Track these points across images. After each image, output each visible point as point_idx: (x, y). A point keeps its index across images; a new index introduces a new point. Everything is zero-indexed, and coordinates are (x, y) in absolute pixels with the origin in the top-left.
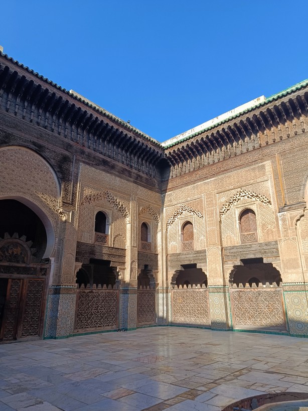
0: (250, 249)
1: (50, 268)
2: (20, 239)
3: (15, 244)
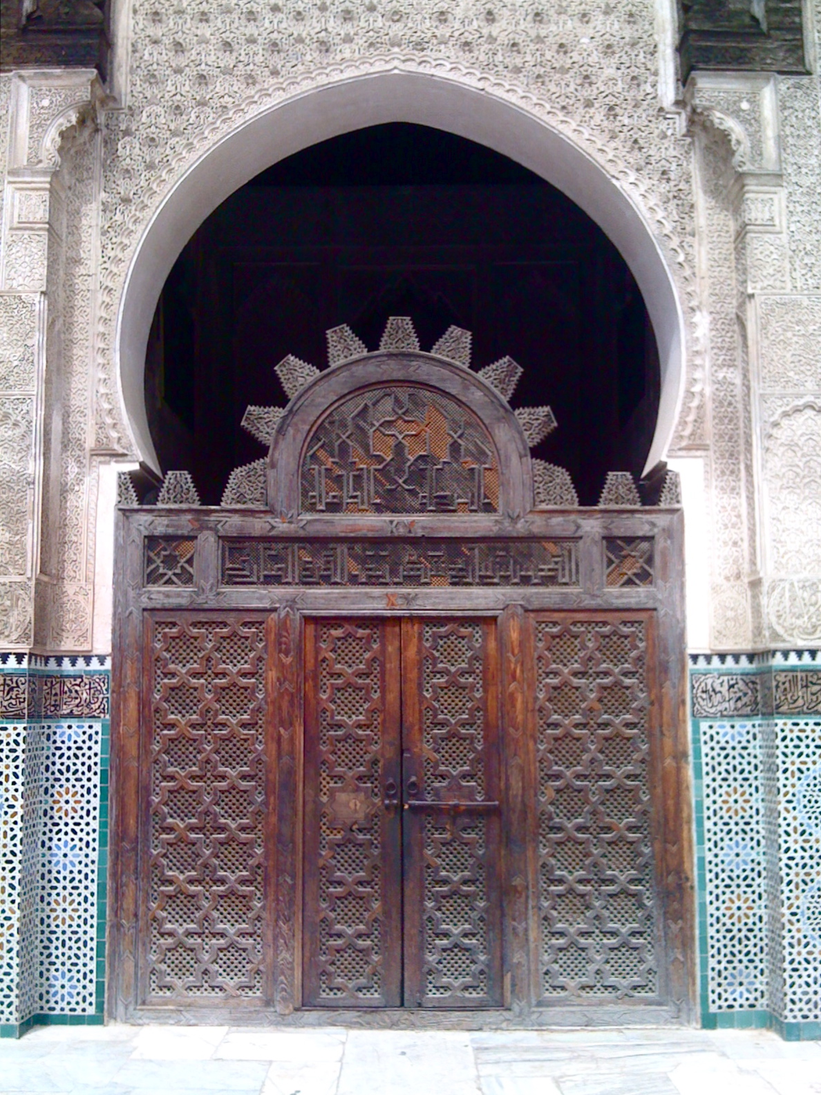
1: (675, 534)
2: (433, 354)
3: (403, 393)
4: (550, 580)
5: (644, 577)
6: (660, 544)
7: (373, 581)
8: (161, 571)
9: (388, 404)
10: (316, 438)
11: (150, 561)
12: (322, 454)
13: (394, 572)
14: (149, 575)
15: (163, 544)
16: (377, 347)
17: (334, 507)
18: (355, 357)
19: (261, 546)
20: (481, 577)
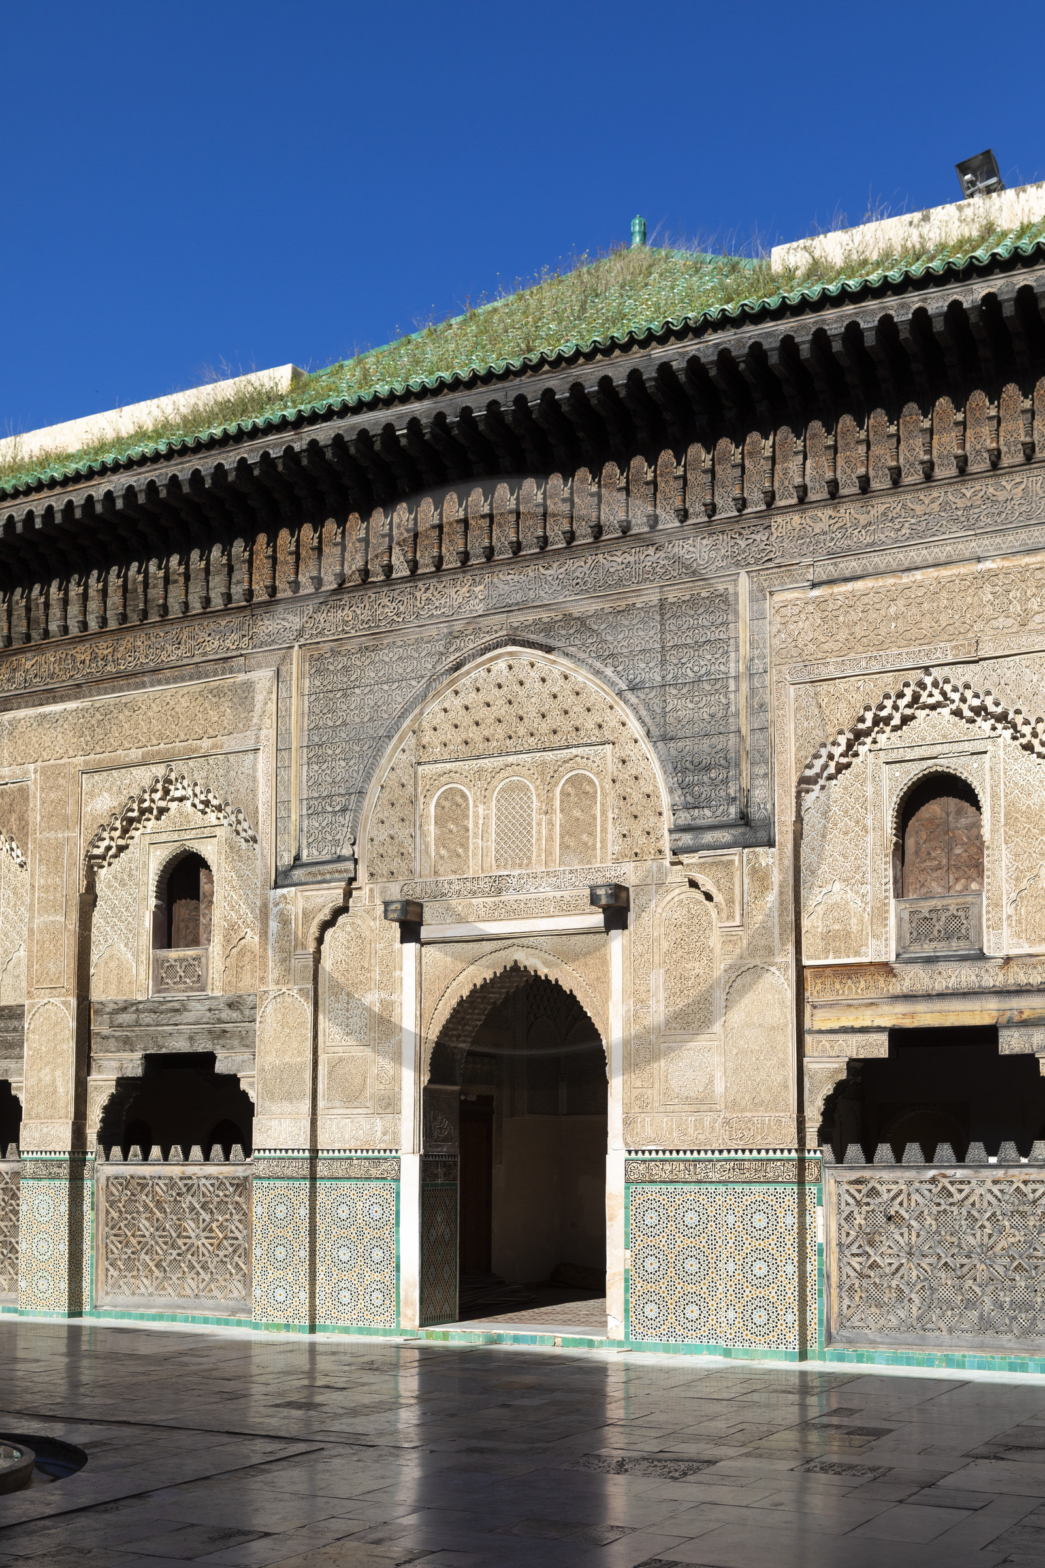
0: (178, 1018)
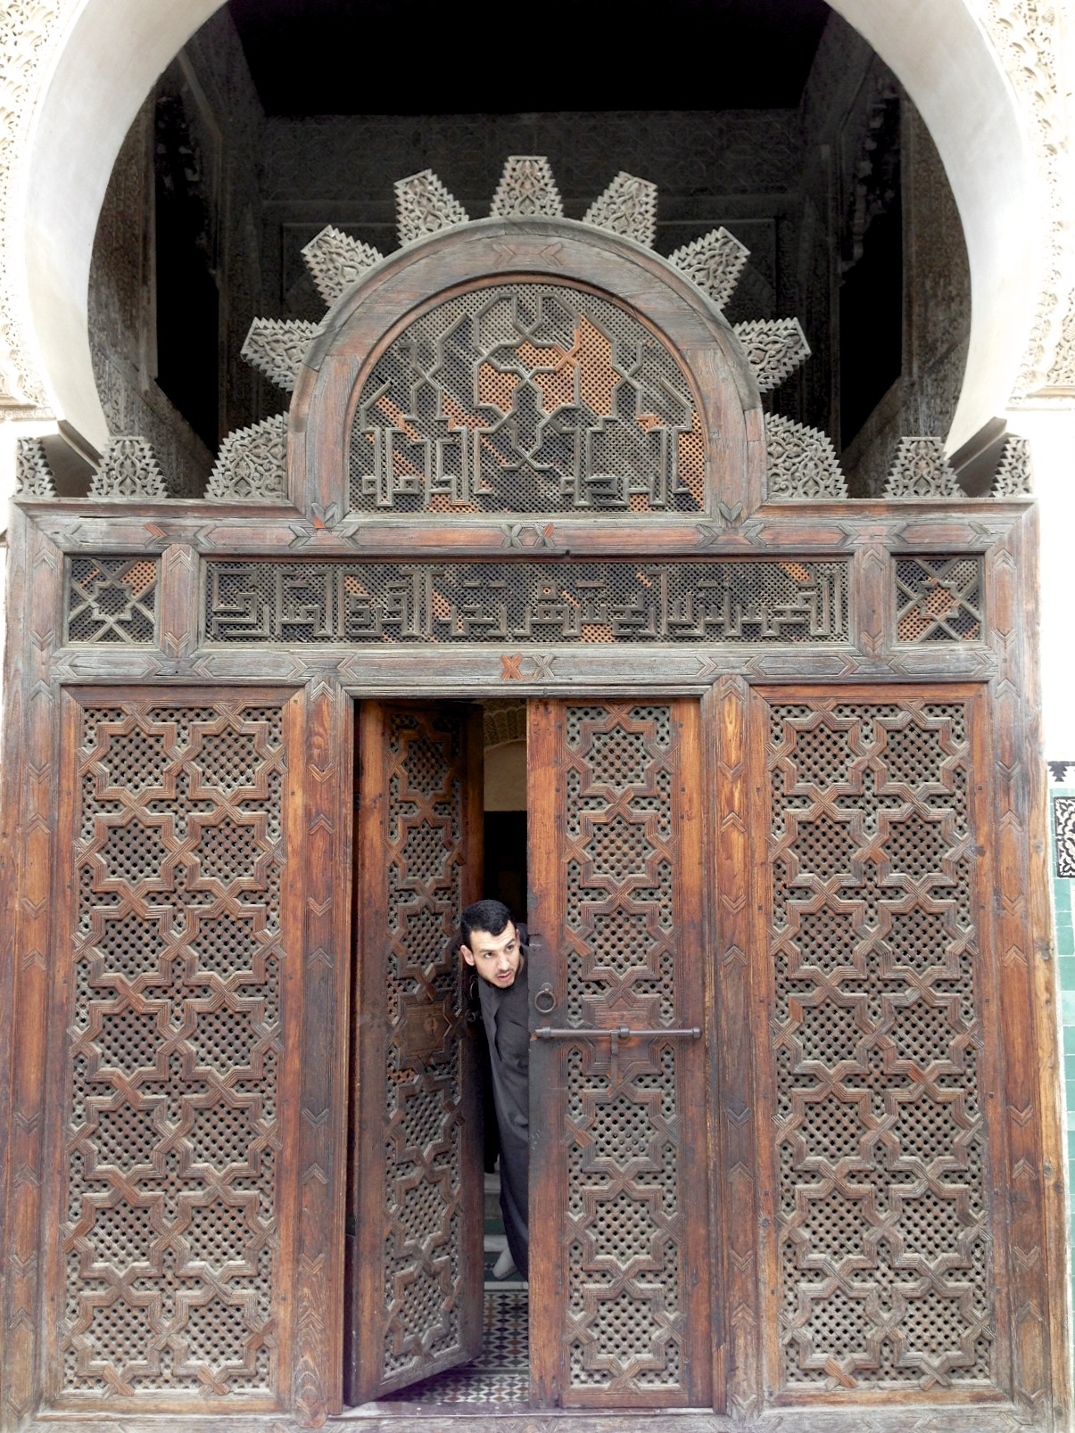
2: (586, 223)
3: (534, 298)
4: (794, 630)
5: (966, 624)
6: (996, 565)
7: (479, 633)
8: (96, 615)
9: (507, 314)
10: (376, 377)
11: (75, 598)
12: (387, 406)
13: (514, 618)
14: (72, 625)
15: (99, 567)
16: (486, 212)
17: (407, 502)
18: (448, 228)
19: (278, 572)
20: (671, 626)
